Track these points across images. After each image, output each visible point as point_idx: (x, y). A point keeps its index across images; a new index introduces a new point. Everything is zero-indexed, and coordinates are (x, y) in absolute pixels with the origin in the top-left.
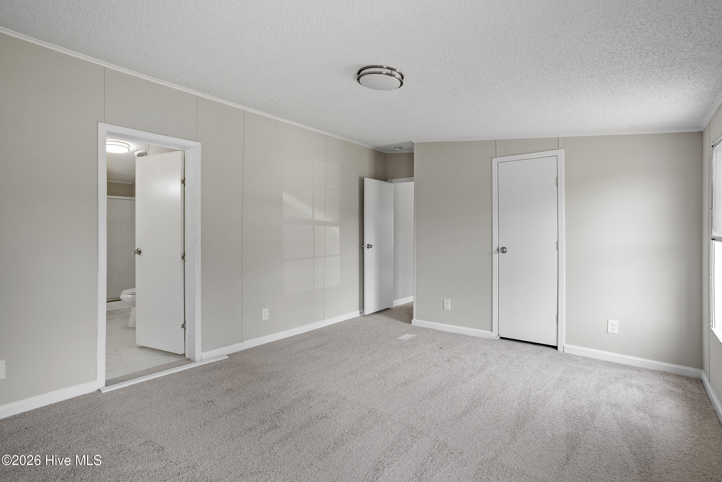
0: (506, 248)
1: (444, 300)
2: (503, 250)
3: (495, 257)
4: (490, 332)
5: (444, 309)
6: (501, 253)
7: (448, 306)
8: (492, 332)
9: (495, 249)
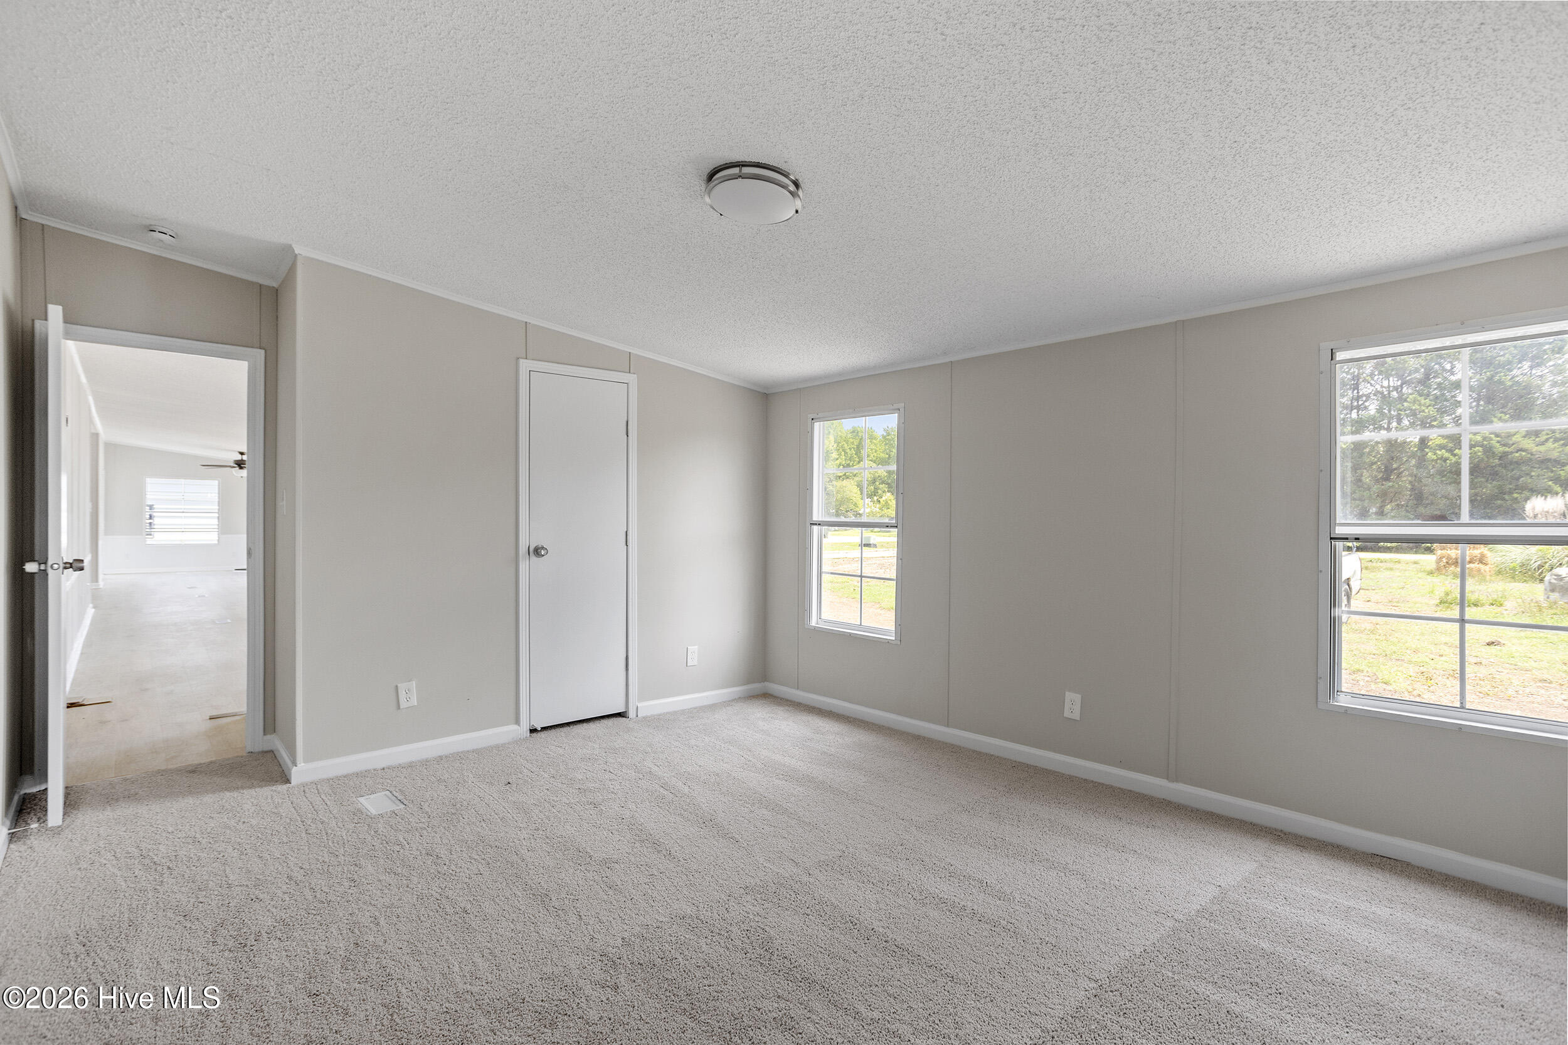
0: (543, 548)
1: (399, 685)
2: (537, 551)
3: (523, 566)
4: (516, 727)
5: (398, 707)
6: (533, 558)
7: (410, 696)
8: (519, 725)
9: (523, 549)
